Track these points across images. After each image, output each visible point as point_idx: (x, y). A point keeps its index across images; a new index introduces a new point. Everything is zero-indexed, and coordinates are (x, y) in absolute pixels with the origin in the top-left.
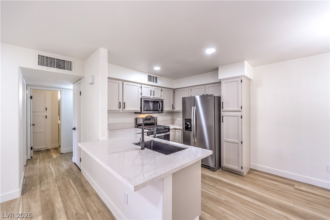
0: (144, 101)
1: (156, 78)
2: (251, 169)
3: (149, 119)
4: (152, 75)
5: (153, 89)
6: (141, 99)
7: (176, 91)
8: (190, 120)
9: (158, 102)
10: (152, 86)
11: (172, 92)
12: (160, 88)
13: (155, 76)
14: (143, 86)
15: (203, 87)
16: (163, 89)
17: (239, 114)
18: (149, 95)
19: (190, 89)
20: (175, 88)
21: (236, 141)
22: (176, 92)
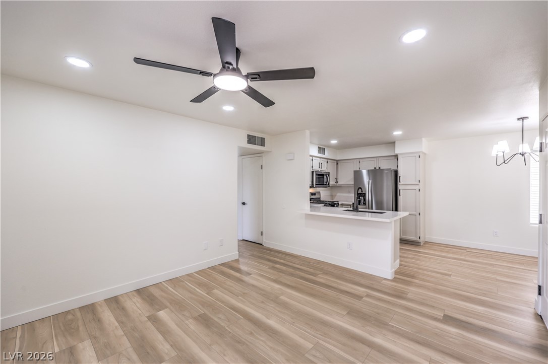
0: (316, 174)
1: (324, 149)
2: (426, 242)
3: (315, 194)
4: (321, 147)
5: (321, 161)
6: (313, 172)
7: (339, 162)
8: (364, 195)
9: (323, 175)
10: (320, 158)
11: (335, 164)
12: (326, 160)
13: (323, 147)
14: (314, 158)
15: (375, 159)
16: (328, 161)
17: (417, 187)
18: (318, 169)
19: (358, 161)
20: (338, 159)
21: (414, 213)
22: (339, 164)
